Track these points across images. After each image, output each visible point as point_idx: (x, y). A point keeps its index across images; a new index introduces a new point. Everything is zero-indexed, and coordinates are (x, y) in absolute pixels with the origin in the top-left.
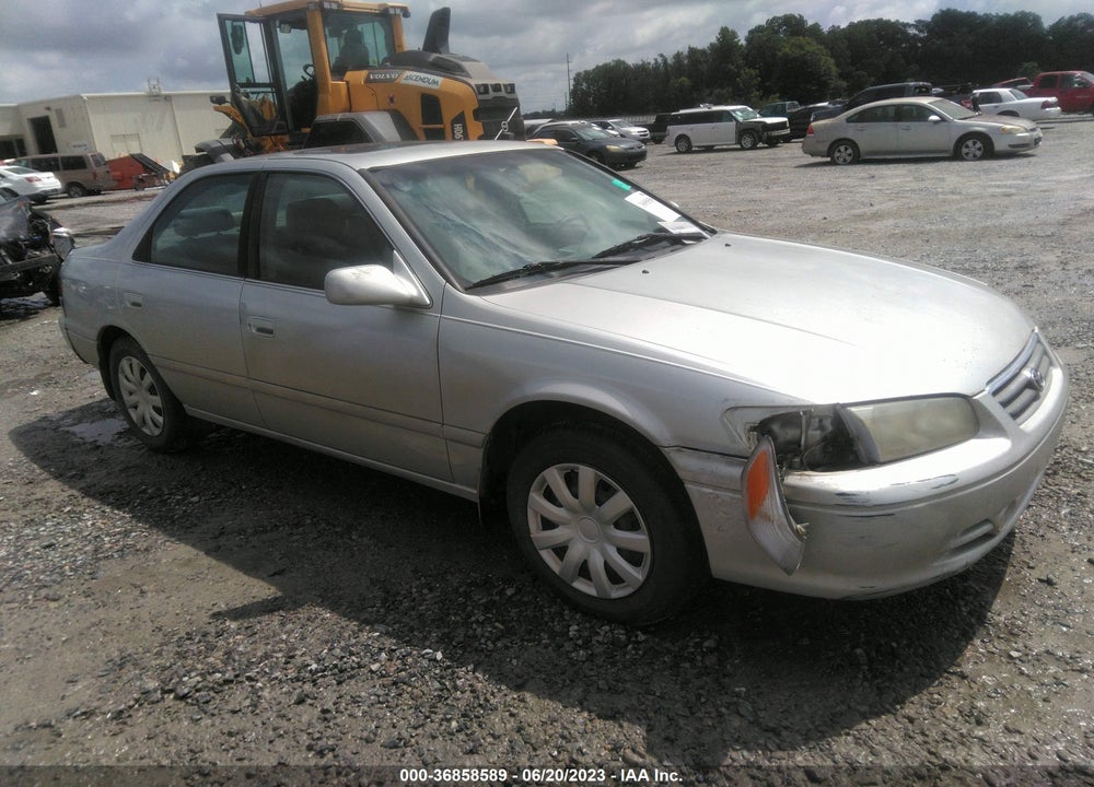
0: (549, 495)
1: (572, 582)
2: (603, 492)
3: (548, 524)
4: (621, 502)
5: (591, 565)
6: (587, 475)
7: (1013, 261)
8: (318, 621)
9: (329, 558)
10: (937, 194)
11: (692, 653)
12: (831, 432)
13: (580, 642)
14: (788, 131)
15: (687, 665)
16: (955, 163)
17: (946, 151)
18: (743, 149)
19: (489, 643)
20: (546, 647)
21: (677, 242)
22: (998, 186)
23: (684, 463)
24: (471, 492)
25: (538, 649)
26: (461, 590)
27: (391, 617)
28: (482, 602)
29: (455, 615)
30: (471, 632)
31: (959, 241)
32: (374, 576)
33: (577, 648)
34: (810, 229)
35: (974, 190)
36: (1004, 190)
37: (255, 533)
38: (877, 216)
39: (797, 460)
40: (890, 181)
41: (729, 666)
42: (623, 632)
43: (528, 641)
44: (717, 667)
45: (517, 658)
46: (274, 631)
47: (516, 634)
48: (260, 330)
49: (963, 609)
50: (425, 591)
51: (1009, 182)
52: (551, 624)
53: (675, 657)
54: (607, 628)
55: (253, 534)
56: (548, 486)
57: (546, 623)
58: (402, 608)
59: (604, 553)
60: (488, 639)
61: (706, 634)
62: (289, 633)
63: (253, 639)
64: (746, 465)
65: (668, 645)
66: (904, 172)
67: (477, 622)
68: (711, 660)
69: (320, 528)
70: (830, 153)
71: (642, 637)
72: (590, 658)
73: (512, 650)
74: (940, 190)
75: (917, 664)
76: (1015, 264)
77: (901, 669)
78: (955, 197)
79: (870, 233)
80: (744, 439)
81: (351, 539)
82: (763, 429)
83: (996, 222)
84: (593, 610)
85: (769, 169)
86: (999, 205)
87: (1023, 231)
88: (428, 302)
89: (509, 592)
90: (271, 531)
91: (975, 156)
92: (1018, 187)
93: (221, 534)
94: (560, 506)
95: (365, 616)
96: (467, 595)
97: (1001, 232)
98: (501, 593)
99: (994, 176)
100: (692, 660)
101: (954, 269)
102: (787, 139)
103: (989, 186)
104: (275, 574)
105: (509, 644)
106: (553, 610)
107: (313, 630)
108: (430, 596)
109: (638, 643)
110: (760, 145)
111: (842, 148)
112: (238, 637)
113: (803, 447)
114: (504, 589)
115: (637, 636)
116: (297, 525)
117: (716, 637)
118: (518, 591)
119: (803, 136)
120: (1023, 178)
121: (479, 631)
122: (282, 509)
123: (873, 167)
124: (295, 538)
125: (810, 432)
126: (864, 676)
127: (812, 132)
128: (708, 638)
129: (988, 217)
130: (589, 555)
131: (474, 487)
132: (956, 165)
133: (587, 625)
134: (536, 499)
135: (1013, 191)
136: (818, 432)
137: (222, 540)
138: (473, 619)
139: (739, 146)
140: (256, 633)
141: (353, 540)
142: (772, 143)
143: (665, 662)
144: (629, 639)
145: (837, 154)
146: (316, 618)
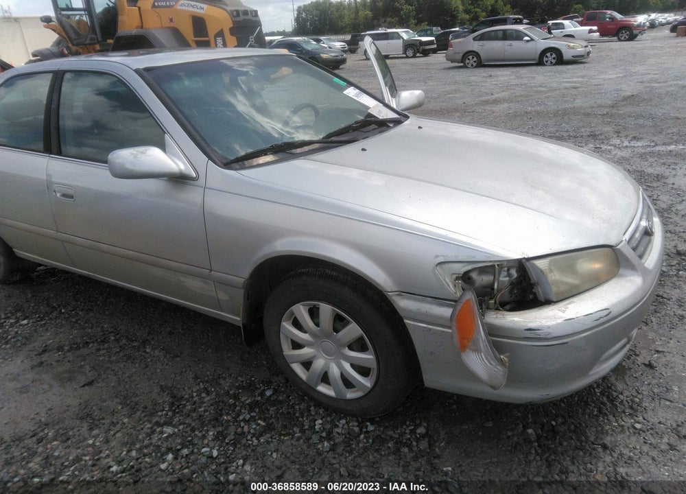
0: (297, 324)
1: (317, 386)
2: (339, 323)
3: (296, 345)
4: (353, 330)
5: (330, 375)
6: (326, 310)
7: (585, 131)
8: (119, 426)
9: (128, 369)
10: (532, 87)
11: (409, 439)
12: (516, 278)
13: (324, 434)
14: (435, 46)
15: (406, 450)
16: (539, 68)
17: (534, 60)
18: (407, 57)
19: (254, 439)
20: (298, 439)
21: (383, 125)
22: (568, 82)
23: (404, 304)
24: (237, 319)
25: (293, 442)
26: (231, 392)
27: (177, 419)
28: (247, 402)
29: (228, 414)
30: (239, 430)
31: (550, 118)
32: (163, 383)
33: (321, 439)
34: (456, 110)
35: (555, 85)
36: (572, 84)
37: (71, 349)
38: (496, 102)
39: (492, 301)
40: (501, 79)
41: (437, 449)
42: (356, 424)
43: (285, 435)
44: (429, 450)
45: (276, 451)
46: (83, 436)
47: (275, 429)
48: (64, 195)
49: (596, 390)
50: (204, 395)
51: (574, 80)
52: (300, 419)
53: (396, 443)
54: (343, 421)
55: (69, 351)
56: (295, 317)
57: (298, 418)
58: (185, 411)
59: (340, 366)
60: (254, 435)
61: (418, 422)
62: (96, 437)
63: (67, 444)
64: (454, 307)
65: (390, 433)
66: (509, 73)
67: (244, 420)
68: (424, 445)
69: (121, 344)
70: (463, 60)
71: (371, 428)
72: (333, 449)
73: (272, 445)
74: (533, 85)
75: (572, 439)
76: (588, 133)
77: (561, 444)
78: (543, 89)
79: (494, 112)
80: (451, 286)
81: (145, 352)
82: (466, 278)
83: (571, 105)
84: (333, 408)
85: (425, 70)
86: (571, 94)
87: (589, 111)
88: (195, 175)
89: (268, 393)
90: (84, 347)
91: (551, 63)
92: (579, 82)
93: (44, 351)
94: (305, 332)
95: (155, 419)
96: (235, 397)
97: (575, 111)
98: (262, 394)
99: (565, 75)
100: (410, 447)
101: (550, 137)
102: (434, 51)
103: (563, 82)
104: (84, 386)
105: (270, 440)
106: (302, 407)
107: (114, 435)
108: (208, 398)
109: (367, 432)
110: (418, 55)
111: (470, 57)
112: (55, 443)
113: (495, 292)
114: (264, 390)
115: (367, 427)
116: (103, 342)
117: (425, 424)
118: (275, 391)
119: (446, 49)
120: (582, 77)
121: (246, 429)
122: (92, 328)
123: (489, 69)
124: (102, 352)
125: (501, 279)
126: (536, 451)
127: (452, 47)
128: (420, 425)
129: (565, 102)
130: (329, 368)
131: (238, 315)
132: (540, 68)
133: (329, 419)
134: (287, 326)
135: (578, 85)
136: (508, 279)
137: (45, 357)
138: (241, 418)
139: (405, 56)
140: (68, 439)
141: (148, 353)
142: (426, 53)
143: (389, 447)
144: (361, 430)
145: (467, 61)
146: (118, 423)
